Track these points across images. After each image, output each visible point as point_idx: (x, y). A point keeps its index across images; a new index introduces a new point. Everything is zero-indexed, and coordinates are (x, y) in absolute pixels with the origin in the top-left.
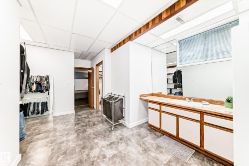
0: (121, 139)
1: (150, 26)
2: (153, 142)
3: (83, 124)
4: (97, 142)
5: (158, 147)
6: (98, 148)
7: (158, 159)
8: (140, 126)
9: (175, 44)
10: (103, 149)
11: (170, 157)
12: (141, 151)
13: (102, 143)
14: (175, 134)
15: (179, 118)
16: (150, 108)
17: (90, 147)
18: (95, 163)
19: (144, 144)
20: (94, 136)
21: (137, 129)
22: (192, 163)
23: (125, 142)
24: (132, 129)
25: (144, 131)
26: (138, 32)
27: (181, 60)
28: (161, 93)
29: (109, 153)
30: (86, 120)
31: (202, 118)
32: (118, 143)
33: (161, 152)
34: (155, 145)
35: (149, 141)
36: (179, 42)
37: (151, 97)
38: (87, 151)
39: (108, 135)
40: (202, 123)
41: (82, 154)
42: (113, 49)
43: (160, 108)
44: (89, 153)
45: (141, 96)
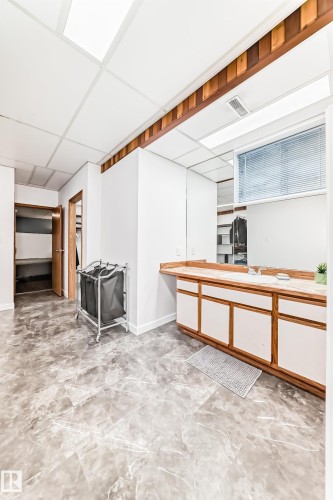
0: (113, 361)
1: (179, 114)
2: (183, 360)
3: (29, 332)
4: (56, 372)
5: (193, 370)
6: (54, 386)
7: (188, 397)
8: (161, 330)
9: (231, 162)
10: (67, 387)
11: (212, 390)
12: (155, 383)
13: (67, 372)
14: (226, 342)
15: (235, 309)
16: (181, 291)
17: (34, 385)
18: (39, 424)
19: (163, 366)
20: (51, 359)
21: (151, 336)
22: (254, 398)
23: (123, 367)
24: (141, 338)
25: (166, 339)
26: (156, 129)
27: (241, 194)
28: (205, 261)
29: (80, 394)
30: (39, 324)
31: (275, 305)
32: (106, 369)
33: (198, 381)
34: (185, 368)
35: (173, 360)
36: (239, 156)
37: (184, 268)
38: (24, 396)
39: (86, 353)
40: (275, 315)
41: (10, 404)
42: (106, 166)
43: (200, 289)
44: (30, 399)
45: (162, 266)
